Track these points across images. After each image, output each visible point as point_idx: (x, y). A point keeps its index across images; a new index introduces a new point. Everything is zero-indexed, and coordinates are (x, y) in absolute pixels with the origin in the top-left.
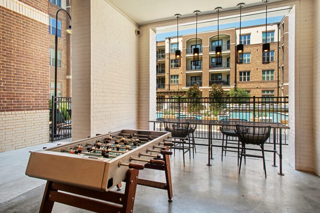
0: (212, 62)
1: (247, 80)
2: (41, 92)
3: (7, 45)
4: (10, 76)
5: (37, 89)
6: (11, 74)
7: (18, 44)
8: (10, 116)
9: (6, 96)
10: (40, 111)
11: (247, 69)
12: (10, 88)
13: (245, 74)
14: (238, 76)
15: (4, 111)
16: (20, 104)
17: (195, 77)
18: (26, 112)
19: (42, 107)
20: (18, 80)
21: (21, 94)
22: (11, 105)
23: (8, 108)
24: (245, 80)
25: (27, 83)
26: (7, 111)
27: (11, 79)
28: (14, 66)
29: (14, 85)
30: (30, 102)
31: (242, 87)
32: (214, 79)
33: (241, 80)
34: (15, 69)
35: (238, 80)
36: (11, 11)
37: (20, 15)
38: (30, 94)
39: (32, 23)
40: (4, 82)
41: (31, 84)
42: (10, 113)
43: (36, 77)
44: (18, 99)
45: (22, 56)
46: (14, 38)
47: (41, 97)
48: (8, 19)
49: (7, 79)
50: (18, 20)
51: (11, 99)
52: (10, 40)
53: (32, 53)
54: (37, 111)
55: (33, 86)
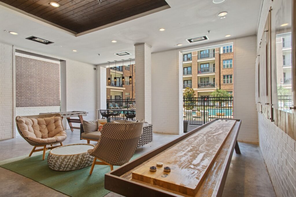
0: (201, 68)
1: (230, 83)
2: (56, 97)
3: (40, 76)
4: (41, 91)
5: (53, 96)
6: (42, 89)
7: (45, 76)
8: (41, 108)
9: (39, 100)
10: (55, 106)
11: (229, 73)
12: (41, 96)
13: (228, 78)
14: (222, 79)
15: (39, 106)
16: (46, 103)
17: (187, 81)
18: (49, 107)
19: (56, 104)
20: (45, 92)
21: (46, 98)
22: (42, 103)
23: (40, 105)
24: (228, 82)
25: (49, 93)
26: (40, 106)
27: (41, 92)
28: (43, 86)
29: (43, 94)
30: (50, 102)
31: (225, 88)
32: (202, 82)
33: (224, 82)
34: (43, 87)
35: (222, 82)
36: (41, 61)
37: (46, 62)
38: (50, 98)
39: (51, 64)
40: (39, 93)
41: (51, 93)
42: (41, 107)
43: (53, 90)
44: (45, 101)
45: (46, 81)
46: (43, 73)
47: (56, 100)
48: (40, 65)
49: (40, 92)
50: (45, 64)
51: (42, 101)
52: (41, 74)
53: (51, 79)
54: (54, 106)
55: (52, 95)
